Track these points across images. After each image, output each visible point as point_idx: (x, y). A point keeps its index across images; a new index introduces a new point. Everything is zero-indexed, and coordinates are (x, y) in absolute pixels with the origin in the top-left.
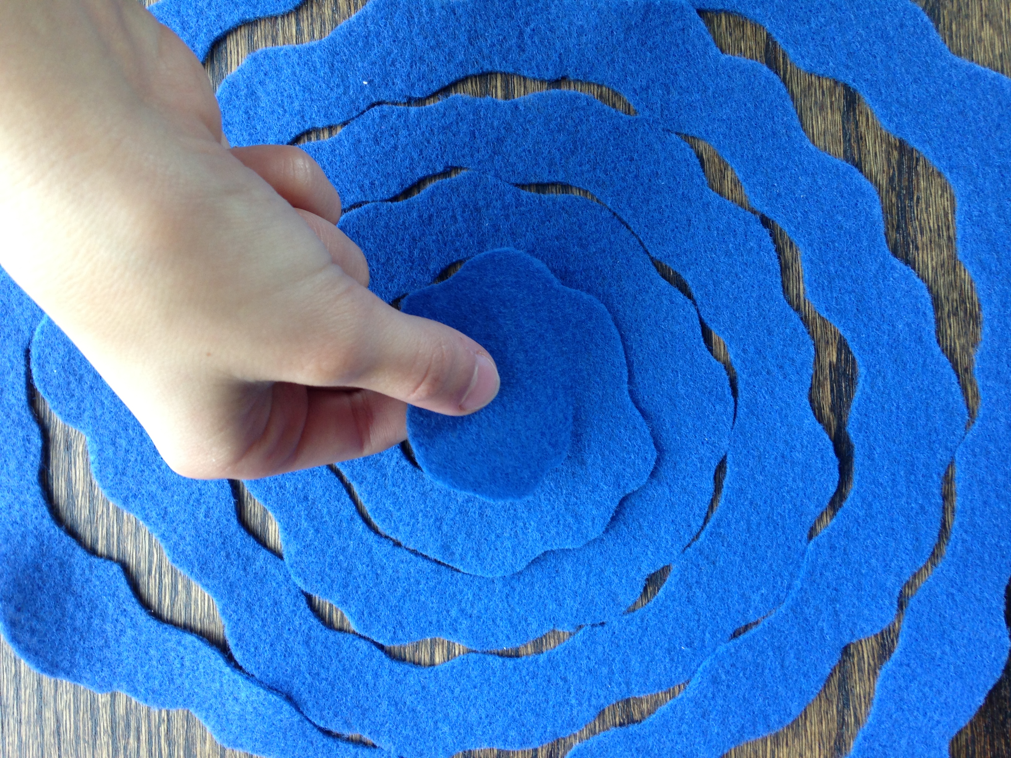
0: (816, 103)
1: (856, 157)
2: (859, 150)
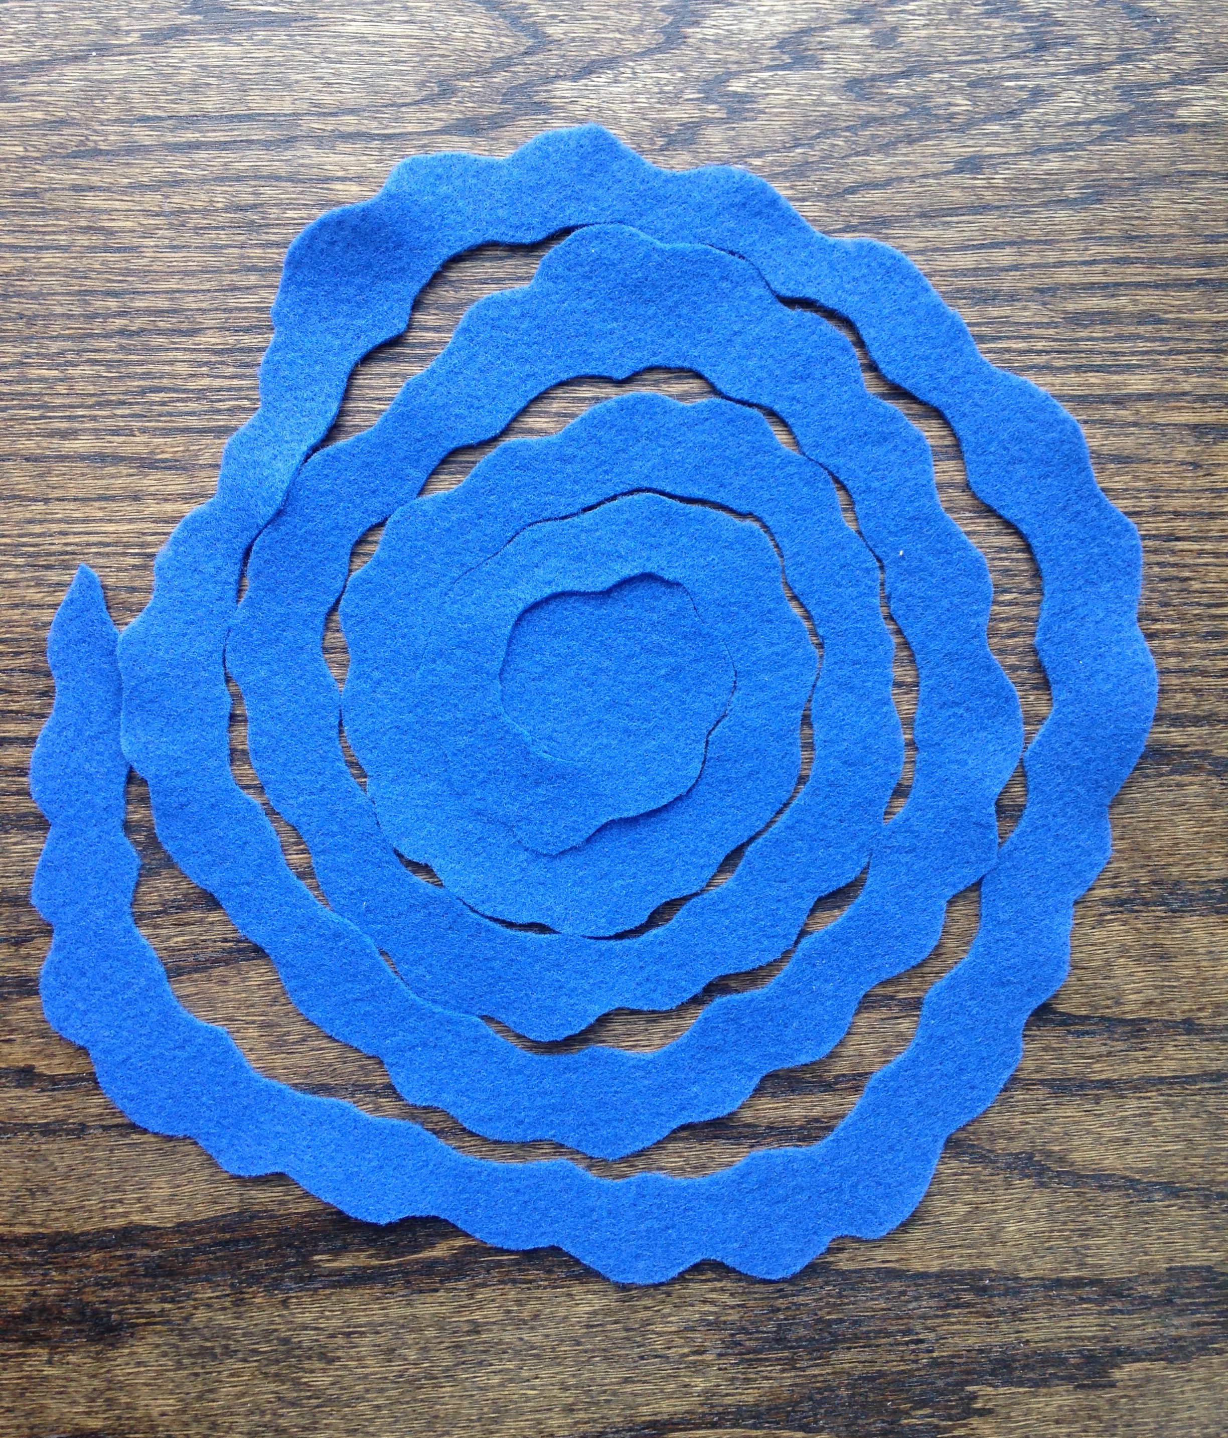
0: (891, 1046)
1: (838, 1086)
2: (846, 1089)
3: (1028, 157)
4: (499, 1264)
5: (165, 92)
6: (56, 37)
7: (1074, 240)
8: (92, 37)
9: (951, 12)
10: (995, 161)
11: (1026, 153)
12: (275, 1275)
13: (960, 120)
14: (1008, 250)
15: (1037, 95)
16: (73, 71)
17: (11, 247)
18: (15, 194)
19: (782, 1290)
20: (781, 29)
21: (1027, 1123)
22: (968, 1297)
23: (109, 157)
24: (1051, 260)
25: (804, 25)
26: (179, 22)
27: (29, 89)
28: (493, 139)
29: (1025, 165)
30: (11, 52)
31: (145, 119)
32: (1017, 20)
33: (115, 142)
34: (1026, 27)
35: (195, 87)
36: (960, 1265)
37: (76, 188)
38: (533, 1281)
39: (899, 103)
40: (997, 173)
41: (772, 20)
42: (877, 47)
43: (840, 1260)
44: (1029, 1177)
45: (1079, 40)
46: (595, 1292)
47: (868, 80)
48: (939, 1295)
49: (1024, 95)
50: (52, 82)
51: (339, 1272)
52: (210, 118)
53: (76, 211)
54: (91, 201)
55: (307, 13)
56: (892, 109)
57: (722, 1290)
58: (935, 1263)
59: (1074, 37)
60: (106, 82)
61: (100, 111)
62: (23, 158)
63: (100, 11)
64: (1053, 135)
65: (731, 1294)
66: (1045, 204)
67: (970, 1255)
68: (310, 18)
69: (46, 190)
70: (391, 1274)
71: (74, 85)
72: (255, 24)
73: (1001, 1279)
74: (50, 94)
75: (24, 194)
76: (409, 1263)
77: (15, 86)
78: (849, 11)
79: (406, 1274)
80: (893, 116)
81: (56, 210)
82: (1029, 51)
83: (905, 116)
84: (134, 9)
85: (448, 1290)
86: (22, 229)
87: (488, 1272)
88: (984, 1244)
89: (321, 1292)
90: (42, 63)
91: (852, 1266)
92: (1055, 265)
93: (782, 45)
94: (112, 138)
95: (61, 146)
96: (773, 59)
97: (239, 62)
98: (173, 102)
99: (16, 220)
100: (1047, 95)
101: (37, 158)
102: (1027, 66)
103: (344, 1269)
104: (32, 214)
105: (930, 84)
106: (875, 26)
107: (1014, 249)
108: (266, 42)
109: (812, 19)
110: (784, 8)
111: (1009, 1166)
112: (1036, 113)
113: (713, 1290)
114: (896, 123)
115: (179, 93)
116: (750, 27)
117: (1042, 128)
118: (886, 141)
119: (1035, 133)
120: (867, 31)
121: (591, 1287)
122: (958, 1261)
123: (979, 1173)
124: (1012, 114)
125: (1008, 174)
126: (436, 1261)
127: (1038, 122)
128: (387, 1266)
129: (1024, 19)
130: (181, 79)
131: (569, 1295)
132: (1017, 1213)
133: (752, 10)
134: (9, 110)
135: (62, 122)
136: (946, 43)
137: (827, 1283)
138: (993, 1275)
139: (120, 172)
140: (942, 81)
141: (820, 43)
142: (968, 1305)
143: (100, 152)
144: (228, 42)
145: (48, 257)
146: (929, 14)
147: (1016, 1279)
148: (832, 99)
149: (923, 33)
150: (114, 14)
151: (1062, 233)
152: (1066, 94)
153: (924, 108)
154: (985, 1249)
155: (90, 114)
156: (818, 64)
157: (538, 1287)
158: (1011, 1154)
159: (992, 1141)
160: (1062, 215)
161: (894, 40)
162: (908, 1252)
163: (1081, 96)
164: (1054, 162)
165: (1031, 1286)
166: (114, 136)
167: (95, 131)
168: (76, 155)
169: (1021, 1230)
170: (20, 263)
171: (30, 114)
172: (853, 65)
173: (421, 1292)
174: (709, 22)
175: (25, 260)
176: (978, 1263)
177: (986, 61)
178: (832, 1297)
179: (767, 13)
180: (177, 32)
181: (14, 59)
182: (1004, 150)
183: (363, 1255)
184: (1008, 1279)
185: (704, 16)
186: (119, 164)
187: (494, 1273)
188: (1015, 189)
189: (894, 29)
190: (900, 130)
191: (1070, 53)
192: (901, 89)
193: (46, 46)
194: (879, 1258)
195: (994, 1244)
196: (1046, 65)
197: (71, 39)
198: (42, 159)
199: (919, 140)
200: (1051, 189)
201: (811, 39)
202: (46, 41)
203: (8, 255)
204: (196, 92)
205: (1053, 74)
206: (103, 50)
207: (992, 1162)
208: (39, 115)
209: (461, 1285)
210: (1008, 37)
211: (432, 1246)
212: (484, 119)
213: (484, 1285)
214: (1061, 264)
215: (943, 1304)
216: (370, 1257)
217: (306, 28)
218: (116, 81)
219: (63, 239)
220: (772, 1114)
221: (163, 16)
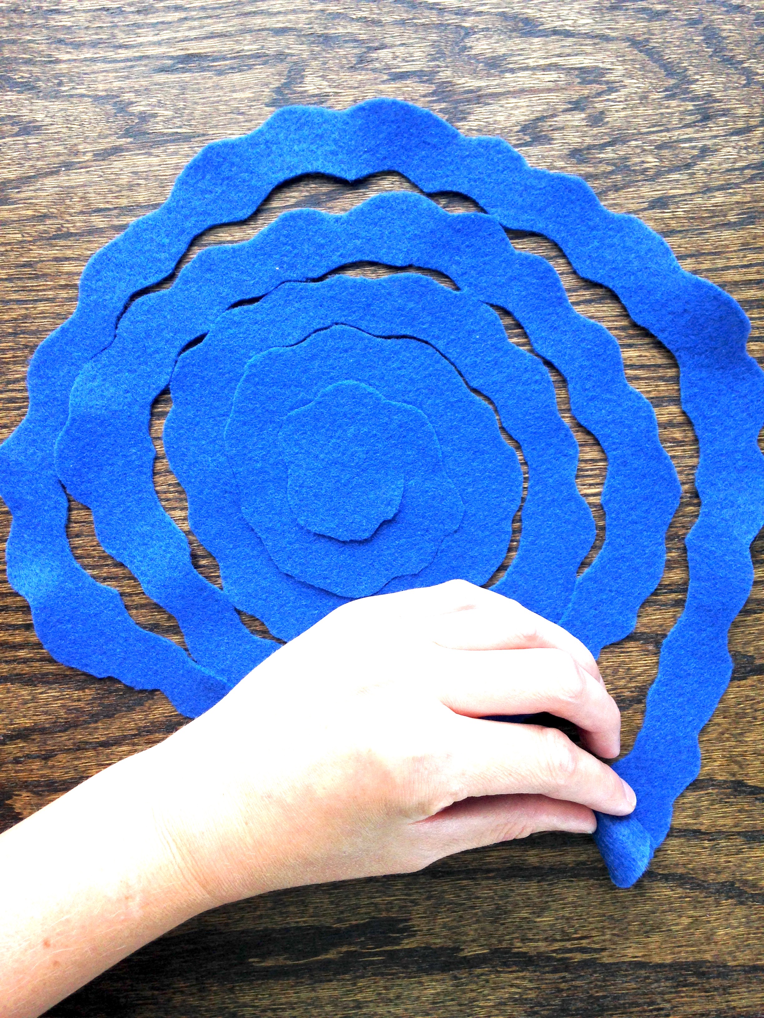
3: (700, 195)
4: (372, 963)
5: (111, 191)
6: (38, 159)
7: (735, 251)
8: (61, 158)
9: (641, 98)
10: (677, 199)
11: (699, 193)
12: (224, 971)
13: (651, 173)
14: (689, 261)
15: (705, 152)
16: (49, 181)
17: (18, 301)
18: (18, 266)
19: (564, 977)
20: (523, 118)
21: (730, 862)
22: (693, 979)
23: (77, 238)
24: (719, 266)
25: (538, 115)
26: (117, 144)
27: (22, 195)
28: (330, 208)
29: (698, 200)
30: (9, 172)
31: (99, 210)
32: (689, 101)
33: (80, 227)
34: (694, 105)
35: (131, 187)
36: (687, 958)
37: (56, 259)
38: (396, 973)
39: (608, 164)
40: (679, 208)
41: (516, 112)
42: (591, 126)
43: (603, 957)
44: (732, 898)
45: (733, 112)
46: (437, 981)
47: (584, 149)
48: (672, 978)
49: (695, 152)
50: (38, 190)
51: (266, 969)
52: (142, 207)
53: (59, 274)
54: (67, 267)
55: (201, 132)
56: (603, 168)
57: (523, 978)
58: (669, 957)
59: (729, 110)
60: (72, 187)
61: (69, 207)
62: (21, 242)
63: (65, 140)
64: (717, 179)
65: (530, 981)
66: (714, 227)
67: (692, 951)
68: (204, 135)
69: (37, 262)
70: (300, 970)
71: (52, 191)
72: (167, 141)
73: (714, 967)
74: (36, 198)
75: (24, 266)
76: (312, 962)
77: (13, 194)
78: (570, 103)
79: (310, 970)
80: (604, 173)
81: (45, 275)
82: (698, 122)
83: (612, 172)
84: (87, 137)
85: (338, 980)
86: (24, 289)
87: (365, 969)
88: (702, 944)
89: (255, 982)
90: (30, 177)
91: (611, 960)
92: (723, 269)
93: (524, 129)
94: (78, 224)
95: (45, 232)
96: (520, 139)
97: (158, 168)
98: (116, 197)
99: (20, 283)
100: (712, 151)
101: (30, 242)
102: (697, 132)
103: (270, 967)
104: (29, 278)
105: (629, 149)
106: (588, 111)
107: (693, 260)
108: (176, 153)
109: (544, 110)
110: (525, 104)
111: (718, 891)
112: (704, 164)
113: (517, 978)
114: (606, 177)
115: (120, 191)
116: (502, 118)
117: (710, 174)
118: (600, 190)
119: (705, 178)
120: (583, 116)
121: (435, 977)
122: (684, 956)
123: (697, 896)
124: (688, 166)
125: (687, 208)
126: (329, 961)
127: (706, 170)
128: (297, 965)
129: (692, 100)
130: (120, 182)
131: (420, 983)
132: (724, 923)
133: (502, 106)
134: (11, 210)
135: (45, 216)
136: (639, 120)
137: (595, 972)
138: (708, 964)
139: (85, 246)
140: (637, 147)
141: (551, 126)
142: (693, 984)
143: (71, 235)
144: (150, 154)
145: (41, 306)
146: (626, 100)
147: (725, 966)
148: (561, 164)
149: (622, 114)
150: (75, 141)
151: (727, 246)
152: (724, 150)
153: (626, 166)
154: (704, 947)
155: (63, 210)
156: (549, 140)
157: (398, 978)
158: (718, 883)
159: (705, 875)
160: (726, 234)
161: (602, 120)
162: (650, 950)
163: (736, 150)
164: (719, 198)
165: (735, 971)
166: (79, 222)
167: (67, 221)
168: (55, 237)
169: (727, 934)
170: (23, 312)
171: (24, 212)
172: (574, 140)
173: (321, 982)
174: (472, 117)
175: (27, 309)
176: (698, 956)
177: (668, 130)
178: (599, 981)
179: (512, 109)
180: (116, 150)
181: (11, 176)
182: (683, 192)
183: (281, 958)
184: (719, 967)
185: (469, 113)
186: (84, 242)
187: (369, 968)
188: (692, 218)
189: (602, 113)
190: (609, 182)
191: (726, 121)
192: (609, 154)
193: (32, 166)
194: (630, 955)
195: (709, 944)
196: (710, 131)
197: (47, 161)
198: (33, 242)
199: (623, 188)
200: (718, 216)
201: (544, 124)
202: (31, 163)
203: (15, 307)
204: (131, 190)
205: (716, 137)
206: (68, 166)
207: (705, 888)
208: (30, 213)
209: (347, 977)
210: (682, 113)
211: (326, 951)
212: (324, 194)
213: (363, 977)
214: (727, 268)
215: (675, 984)
216: (285, 959)
217: (201, 141)
218: (77, 187)
219: (50, 294)
220: (551, 860)
221: (107, 140)
